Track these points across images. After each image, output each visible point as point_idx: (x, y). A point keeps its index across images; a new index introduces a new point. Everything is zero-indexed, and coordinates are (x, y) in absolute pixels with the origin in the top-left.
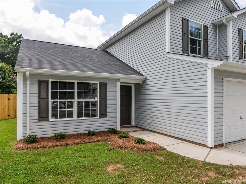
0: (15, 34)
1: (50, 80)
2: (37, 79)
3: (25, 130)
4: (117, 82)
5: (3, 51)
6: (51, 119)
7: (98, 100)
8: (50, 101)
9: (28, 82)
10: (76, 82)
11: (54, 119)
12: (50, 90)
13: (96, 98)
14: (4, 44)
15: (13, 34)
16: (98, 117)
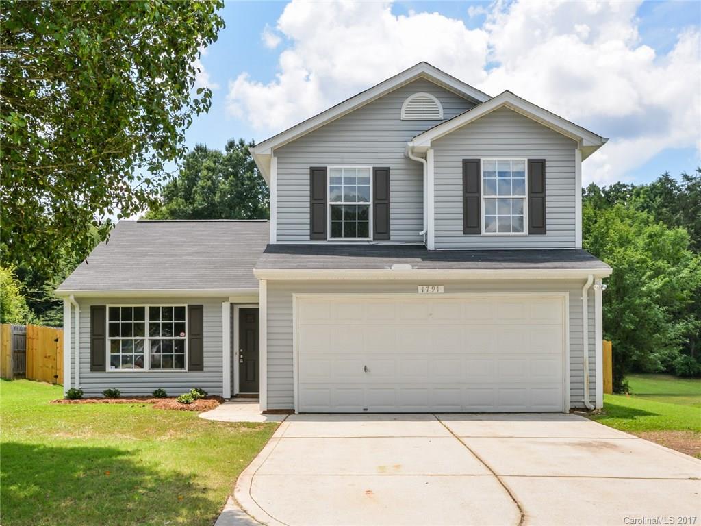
0: (237, 143)
1: (108, 306)
2: (89, 306)
3: (73, 383)
4: (223, 303)
5: (203, 203)
6: (109, 368)
7: (186, 338)
8: (108, 339)
9: (77, 311)
10: (147, 307)
11: (113, 369)
12: (108, 322)
13: (182, 334)
14: (208, 180)
15: (231, 145)
16: (187, 370)
